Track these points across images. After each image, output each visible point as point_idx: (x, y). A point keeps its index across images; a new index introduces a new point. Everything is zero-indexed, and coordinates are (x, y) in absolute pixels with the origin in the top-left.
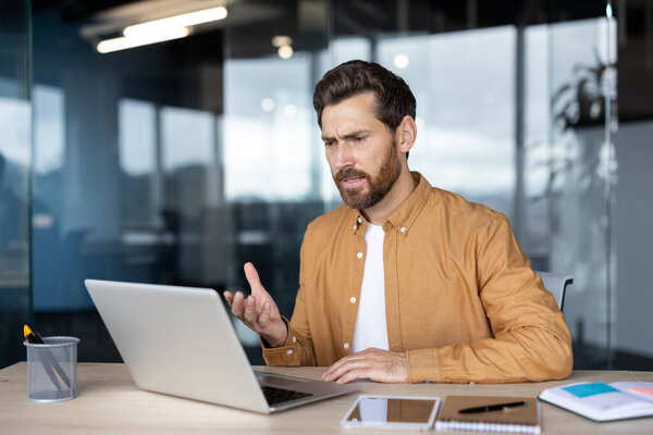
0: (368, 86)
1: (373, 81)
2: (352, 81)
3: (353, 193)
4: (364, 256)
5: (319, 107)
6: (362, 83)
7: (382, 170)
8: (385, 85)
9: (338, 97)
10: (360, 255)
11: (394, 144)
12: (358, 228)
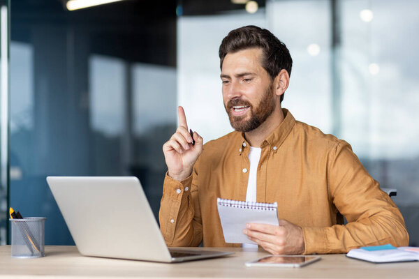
0: (258, 44)
1: (262, 40)
2: (248, 38)
3: (239, 119)
4: (248, 171)
5: (223, 54)
6: (254, 41)
7: (261, 103)
8: (270, 45)
9: (236, 48)
10: (245, 171)
11: (272, 88)
12: (243, 151)
